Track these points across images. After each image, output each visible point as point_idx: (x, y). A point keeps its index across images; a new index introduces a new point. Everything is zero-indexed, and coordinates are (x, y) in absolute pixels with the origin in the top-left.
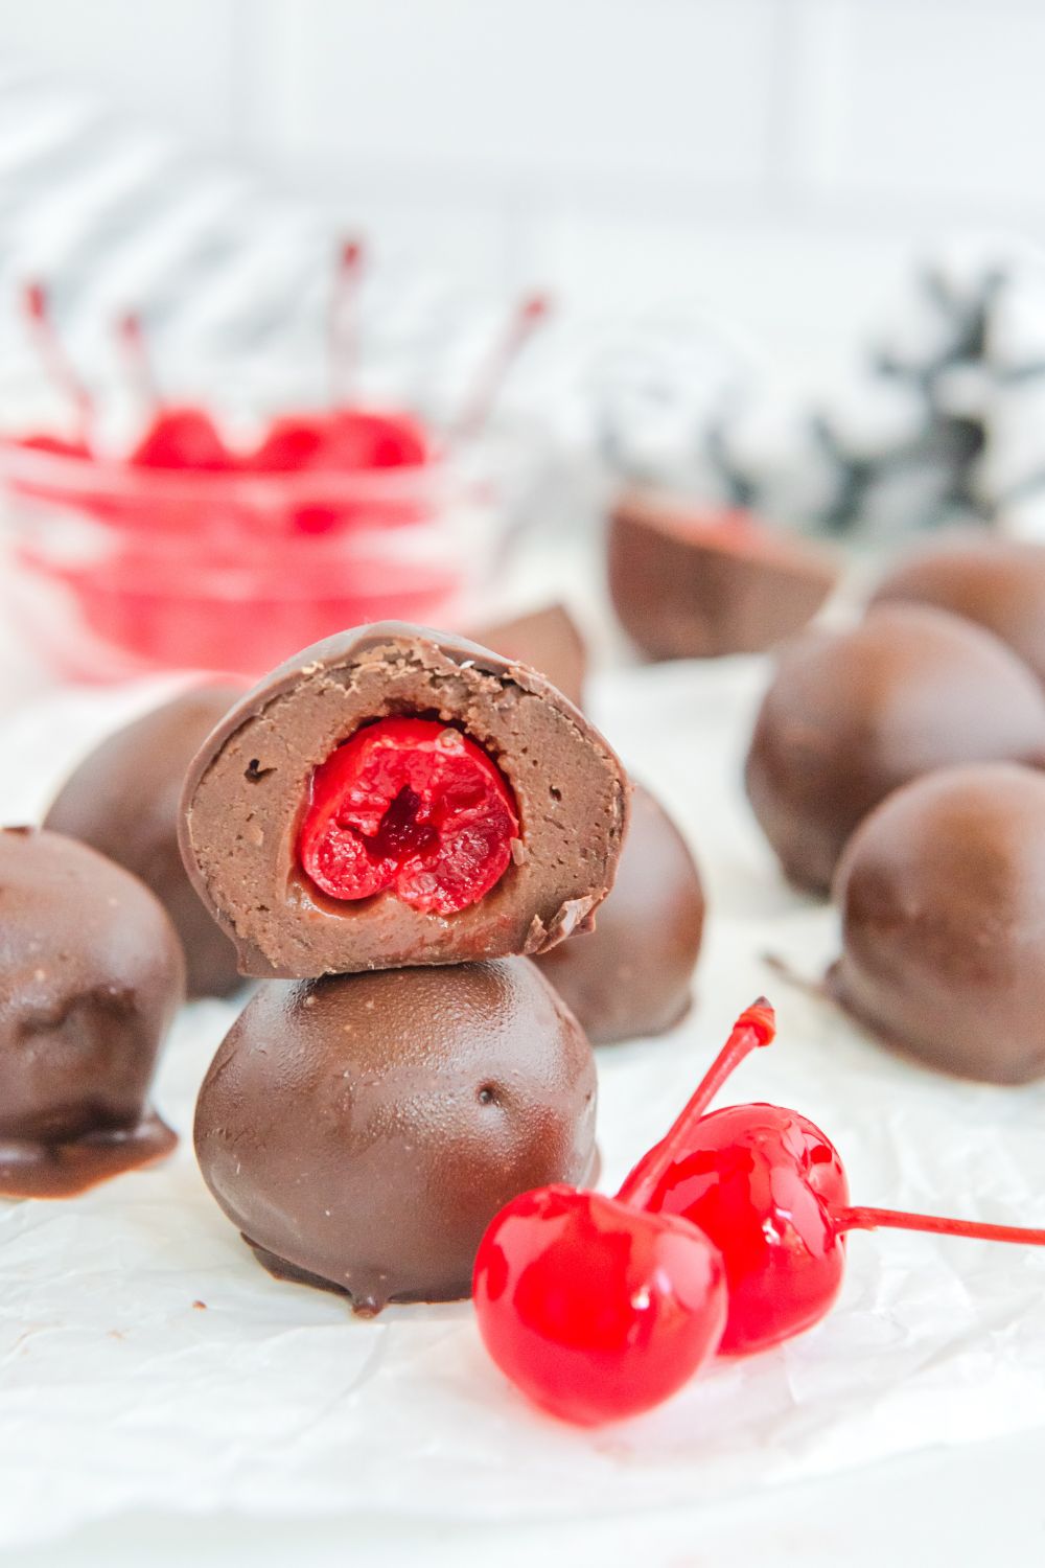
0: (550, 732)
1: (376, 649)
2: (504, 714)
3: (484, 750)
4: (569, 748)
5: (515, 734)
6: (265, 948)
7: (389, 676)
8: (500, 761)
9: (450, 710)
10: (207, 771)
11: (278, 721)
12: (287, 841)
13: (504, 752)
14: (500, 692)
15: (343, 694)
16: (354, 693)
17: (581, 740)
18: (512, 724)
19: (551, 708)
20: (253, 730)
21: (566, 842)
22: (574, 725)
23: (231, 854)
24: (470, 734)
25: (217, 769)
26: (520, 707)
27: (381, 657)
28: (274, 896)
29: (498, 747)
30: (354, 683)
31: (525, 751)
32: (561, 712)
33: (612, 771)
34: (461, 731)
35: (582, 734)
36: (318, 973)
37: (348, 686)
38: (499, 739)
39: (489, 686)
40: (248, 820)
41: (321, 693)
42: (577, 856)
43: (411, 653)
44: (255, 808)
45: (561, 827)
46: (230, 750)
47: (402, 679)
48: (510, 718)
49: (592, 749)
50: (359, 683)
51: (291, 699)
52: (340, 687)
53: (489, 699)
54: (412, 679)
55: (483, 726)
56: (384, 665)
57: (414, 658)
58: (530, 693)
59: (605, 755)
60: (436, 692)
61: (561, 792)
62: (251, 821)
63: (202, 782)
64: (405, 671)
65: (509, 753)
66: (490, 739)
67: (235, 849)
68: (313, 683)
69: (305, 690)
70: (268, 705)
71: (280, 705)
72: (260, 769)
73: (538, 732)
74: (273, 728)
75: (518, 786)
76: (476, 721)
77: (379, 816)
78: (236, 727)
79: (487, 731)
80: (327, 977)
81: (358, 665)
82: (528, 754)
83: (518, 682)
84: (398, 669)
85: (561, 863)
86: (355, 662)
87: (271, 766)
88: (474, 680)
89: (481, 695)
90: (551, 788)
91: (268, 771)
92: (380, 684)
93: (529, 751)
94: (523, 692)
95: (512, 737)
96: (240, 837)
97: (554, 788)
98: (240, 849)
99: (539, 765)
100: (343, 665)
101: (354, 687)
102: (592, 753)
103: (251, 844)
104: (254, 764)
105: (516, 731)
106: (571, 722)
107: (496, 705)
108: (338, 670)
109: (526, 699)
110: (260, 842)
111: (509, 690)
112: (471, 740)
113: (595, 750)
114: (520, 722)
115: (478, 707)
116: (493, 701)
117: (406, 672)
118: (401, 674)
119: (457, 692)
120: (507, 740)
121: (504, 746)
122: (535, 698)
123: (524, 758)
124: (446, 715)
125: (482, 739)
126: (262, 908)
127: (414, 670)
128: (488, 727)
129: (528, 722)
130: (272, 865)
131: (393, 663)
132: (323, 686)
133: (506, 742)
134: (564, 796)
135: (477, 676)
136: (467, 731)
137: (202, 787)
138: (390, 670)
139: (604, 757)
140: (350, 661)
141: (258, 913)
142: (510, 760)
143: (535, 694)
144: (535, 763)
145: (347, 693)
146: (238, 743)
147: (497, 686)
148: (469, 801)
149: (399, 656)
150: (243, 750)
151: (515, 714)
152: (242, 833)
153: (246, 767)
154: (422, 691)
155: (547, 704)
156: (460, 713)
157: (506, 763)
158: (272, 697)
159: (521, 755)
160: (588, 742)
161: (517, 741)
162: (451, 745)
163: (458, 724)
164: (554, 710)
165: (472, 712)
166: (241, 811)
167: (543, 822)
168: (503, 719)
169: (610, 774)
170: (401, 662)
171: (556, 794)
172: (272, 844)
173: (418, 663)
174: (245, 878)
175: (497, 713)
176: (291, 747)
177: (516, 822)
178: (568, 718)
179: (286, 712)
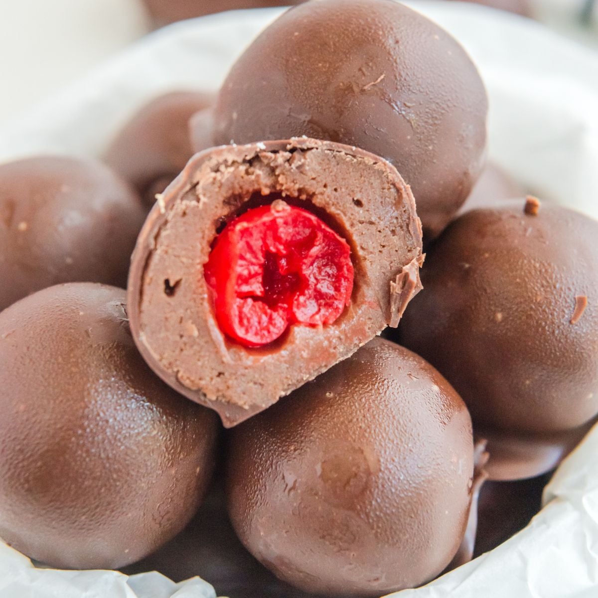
0: (334, 166)
1: (204, 166)
2: (302, 169)
4: (351, 170)
5: (313, 179)
6: (235, 399)
7: (220, 181)
8: (314, 201)
9: (266, 186)
10: (140, 302)
11: (167, 246)
12: (212, 322)
13: (314, 194)
14: (291, 158)
15: (198, 207)
16: (205, 203)
17: (355, 160)
18: (309, 174)
19: (327, 152)
20: (156, 258)
21: (380, 231)
22: (347, 154)
23: (182, 350)
24: (287, 196)
25: (146, 298)
26: (309, 160)
27: (209, 170)
28: (223, 362)
29: (308, 195)
30: (201, 197)
31: (325, 186)
32: (334, 151)
33: (384, 170)
35: (354, 156)
36: (275, 398)
37: (198, 200)
38: (307, 187)
39: (283, 156)
40: (181, 322)
41: (184, 214)
42: (391, 237)
43: (226, 161)
44: (181, 312)
45: (371, 223)
46: (147, 280)
47: (228, 179)
48: (306, 170)
49: (364, 162)
50: (204, 195)
51: (169, 225)
52: (194, 203)
53: (287, 165)
54: (235, 175)
55: (292, 184)
56: (213, 174)
57: (230, 162)
58: (309, 149)
59: (374, 161)
60: (253, 177)
61: (361, 200)
62: (183, 321)
63: (140, 312)
65: (316, 193)
66: (300, 191)
67: (183, 346)
68: (177, 209)
69: (174, 216)
70: (157, 237)
71: (164, 234)
72: (172, 284)
73: (327, 170)
74: (166, 252)
75: (332, 210)
76: (286, 183)
77: (260, 279)
78: (143, 263)
79: (297, 186)
80: (282, 400)
81: (198, 183)
82: (329, 187)
83: (299, 146)
84: (222, 173)
85: (384, 246)
86: (195, 181)
87: (177, 278)
88: (271, 158)
89: (281, 165)
90: (353, 199)
91: (178, 283)
92: (217, 190)
93: (328, 185)
94: (303, 151)
95: (314, 182)
96: (181, 336)
97: (355, 199)
98: (185, 344)
99: (339, 190)
100: (188, 187)
101: (203, 199)
102: (366, 165)
103: (190, 337)
104: (167, 282)
105: (314, 176)
106: (343, 153)
107: (293, 166)
108: (187, 193)
109: (309, 154)
110: (196, 333)
111: (295, 154)
112: (289, 200)
113: (367, 162)
114: (313, 170)
115: (283, 174)
116: (290, 165)
117: (229, 173)
118: (226, 176)
119: (265, 172)
120: (311, 185)
121: (312, 190)
122: (314, 150)
123: (329, 191)
124: (266, 191)
125: (296, 194)
126: (220, 374)
127: (231, 169)
128: (295, 184)
129: (318, 168)
130: (212, 342)
131: (217, 171)
132: (183, 207)
133: (311, 187)
134: (364, 201)
135: (271, 154)
136: (284, 195)
137: (143, 315)
138: (218, 175)
139: (375, 163)
140: (191, 183)
141: (219, 379)
142: (319, 196)
143: (312, 148)
144: (336, 190)
145: (201, 205)
146: (150, 274)
147: (287, 155)
148: (309, 243)
149: (218, 165)
150: (156, 276)
151: (308, 166)
152: (182, 333)
153: (163, 287)
154: (244, 182)
155: (322, 150)
156: (273, 186)
157: (318, 201)
158: (156, 230)
159: (325, 189)
160: (360, 159)
161: (318, 182)
163: (276, 195)
164: (329, 152)
165: (281, 179)
166: (174, 319)
167: (360, 225)
168: (302, 172)
169: (383, 173)
170: (222, 168)
171: (358, 203)
172: (204, 330)
173: (234, 162)
174: (199, 360)
175: (297, 171)
176: (184, 260)
177: (343, 240)
178: (339, 152)
179: (168, 236)
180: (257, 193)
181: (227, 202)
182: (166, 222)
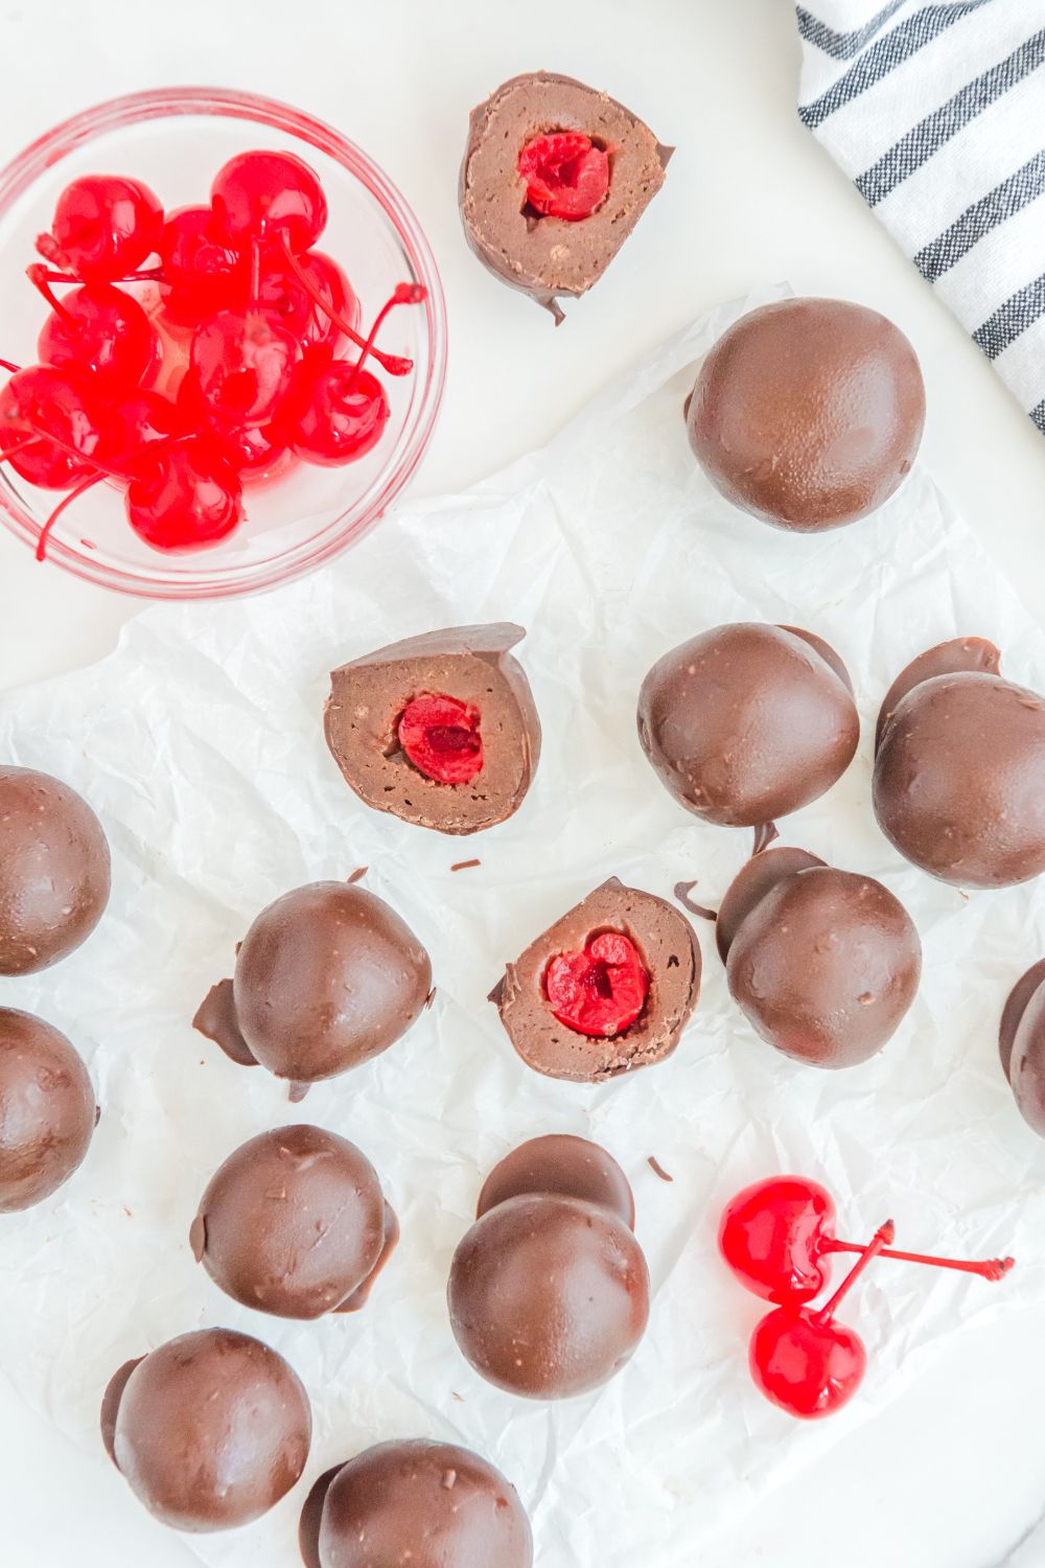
1: (670, 1045)
3: (596, 1036)
5: (590, 1052)
6: (616, 894)
7: (656, 1038)
8: (586, 1036)
9: (621, 1041)
10: (692, 947)
11: (683, 987)
12: (641, 943)
13: (588, 1041)
15: (668, 1017)
16: (663, 1021)
18: (594, 1055)
20: (689, 978)
21: (535, 1025)
23: (658, 922)
25: (690, 952)
26: (596, 1064)
27: (665, 1043)
28: (629, 917)
29: (592, 1042)
30: (667, 1024)
31: (581, 1049)
34: (608, 1037)
37: (668, 1022)
39: (615, 1063)
40: (662, 940)
41: (676, 1011)
43: (654, 1053)
44: (664, 946)
46: (691, 963)
47: (649, 1040)
50: (665, 1026)
51: (685, 1001)
52: (671, 1019)
53: (611, 1058)
54: (646, 1044)
55: (605, 1045)
56: (661, 1041)
57: (652, 1052)
60: (632, 1045)
61: (554, 1043)
63: (691, 942)
64: (652, 1044)
65: (586, 1043)
66: (596, 1043)
67: (657, 925)
68: (682, 1013)
69: (683, 1007)
70: (692, 992)
71: (687, 995)
72: (673, 964)
73: (582, 1060)
74: (683, 984)
75: (572, 1033)
76: (609, 1045)
77: (613, 979)
79: (601, 1044)
81: (671, 1033)
82: (579, 1048)
84: (655, 1043)
86: (673, 1034)
87: (670, 968)
89: (615, 1057)
90: (560, 1042)
91: (669, 965)
92: (656, 1032)
97: (558, 1043)
99: (571, 1048)
100: (677, 1029)
101: (665, 1023)
102: (554, 1069)
103: (653, 932)
104: (677, 964)
105: (590, 1054)
107: (607, 1057)
108: (677, 1025)
110: (650, 935)
111: (606, 1067)
112: (605, 1036)
114: (592, 1058)
115: (612, 1051)
116: (609, 1058)
118: (652, 1042)
119: (625, 1051)
121: (589, 1044)
123: (579, 1046)
124: (620, 1039)
125: (600, 1040)
126: (629, 909)
127: (649, 1048)
128: (603, 1046)
130: (638, 931)
131: (659, 1044)
132: (677, 1015)
133: (591, 1046)
134: (552, 1043)
135: (623, 1063)
137: (689, 940)
138: (657, 1041)
139: (549, 1071)
140: (676, 1032)
141: (630, 906)
142: (583, 1041)
144: (574, 1047)
146: (690, 968)
147: (612, 1065)
149: (659, 1049)
150: (686, 966)
152: (660, 933)
153: (679, 961)
154: (637, 1041)
155: (586, 1074)
156: (617, 1043)
157: (584, 1038)
158: (693, 996)
159: (581, 1046)
160: (559, 1072)
161: (586, 1050)
162: (610, 1028)
163: (613, 1038)
164: (582, 1074)
165: (613, 1047)
166: (667, 942)
167: (552, 1026)
168: (599, 1055)
169: (541, 1066)
170: (655, 1047)
171: (556, 1041)
172: (646, 937)
173: (649, 1052)
174: (646, 916)
175: (603, 1056)
176: (669, 981)
177: (560, 1017)
178: (575, 1074)
179: (683, 995)
180: (625, 1037)
181: (646, 1027)
182: (687, 1003)
